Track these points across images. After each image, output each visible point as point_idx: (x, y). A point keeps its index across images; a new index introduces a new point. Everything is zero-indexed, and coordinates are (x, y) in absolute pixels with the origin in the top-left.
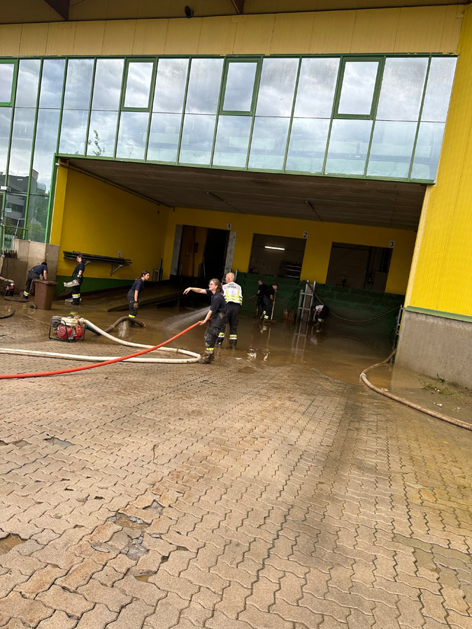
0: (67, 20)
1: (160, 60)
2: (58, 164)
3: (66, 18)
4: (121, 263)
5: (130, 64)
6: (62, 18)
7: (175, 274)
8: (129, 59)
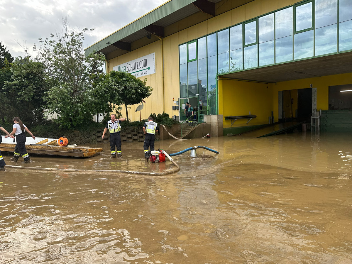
1: (259, 18)
2: (218, 79)
4: (251, 118)
5: (245, 25)
6: (213, 16)
7: (281, 118)
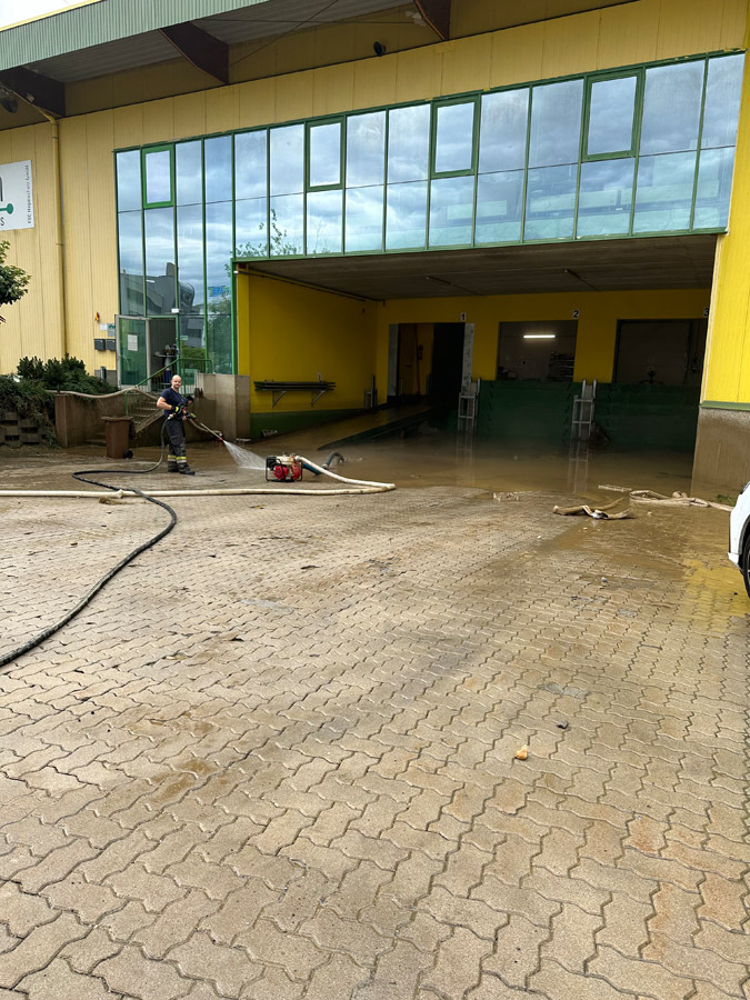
0: (227, 84)
1: (349, 118)
2: (236, 272)
3: (225, 81)
4: (323, 389)
5: (312, 129)
6: (222, 83)
7: (394, 394)
8: (309, 123)
